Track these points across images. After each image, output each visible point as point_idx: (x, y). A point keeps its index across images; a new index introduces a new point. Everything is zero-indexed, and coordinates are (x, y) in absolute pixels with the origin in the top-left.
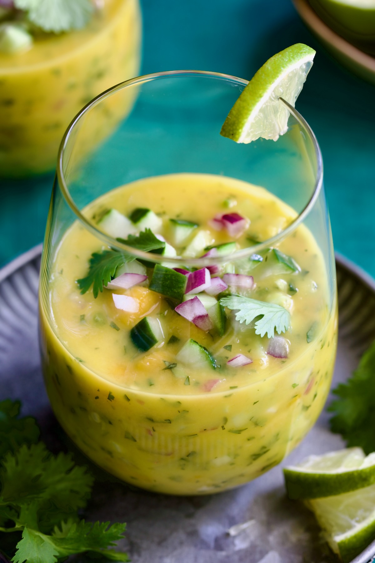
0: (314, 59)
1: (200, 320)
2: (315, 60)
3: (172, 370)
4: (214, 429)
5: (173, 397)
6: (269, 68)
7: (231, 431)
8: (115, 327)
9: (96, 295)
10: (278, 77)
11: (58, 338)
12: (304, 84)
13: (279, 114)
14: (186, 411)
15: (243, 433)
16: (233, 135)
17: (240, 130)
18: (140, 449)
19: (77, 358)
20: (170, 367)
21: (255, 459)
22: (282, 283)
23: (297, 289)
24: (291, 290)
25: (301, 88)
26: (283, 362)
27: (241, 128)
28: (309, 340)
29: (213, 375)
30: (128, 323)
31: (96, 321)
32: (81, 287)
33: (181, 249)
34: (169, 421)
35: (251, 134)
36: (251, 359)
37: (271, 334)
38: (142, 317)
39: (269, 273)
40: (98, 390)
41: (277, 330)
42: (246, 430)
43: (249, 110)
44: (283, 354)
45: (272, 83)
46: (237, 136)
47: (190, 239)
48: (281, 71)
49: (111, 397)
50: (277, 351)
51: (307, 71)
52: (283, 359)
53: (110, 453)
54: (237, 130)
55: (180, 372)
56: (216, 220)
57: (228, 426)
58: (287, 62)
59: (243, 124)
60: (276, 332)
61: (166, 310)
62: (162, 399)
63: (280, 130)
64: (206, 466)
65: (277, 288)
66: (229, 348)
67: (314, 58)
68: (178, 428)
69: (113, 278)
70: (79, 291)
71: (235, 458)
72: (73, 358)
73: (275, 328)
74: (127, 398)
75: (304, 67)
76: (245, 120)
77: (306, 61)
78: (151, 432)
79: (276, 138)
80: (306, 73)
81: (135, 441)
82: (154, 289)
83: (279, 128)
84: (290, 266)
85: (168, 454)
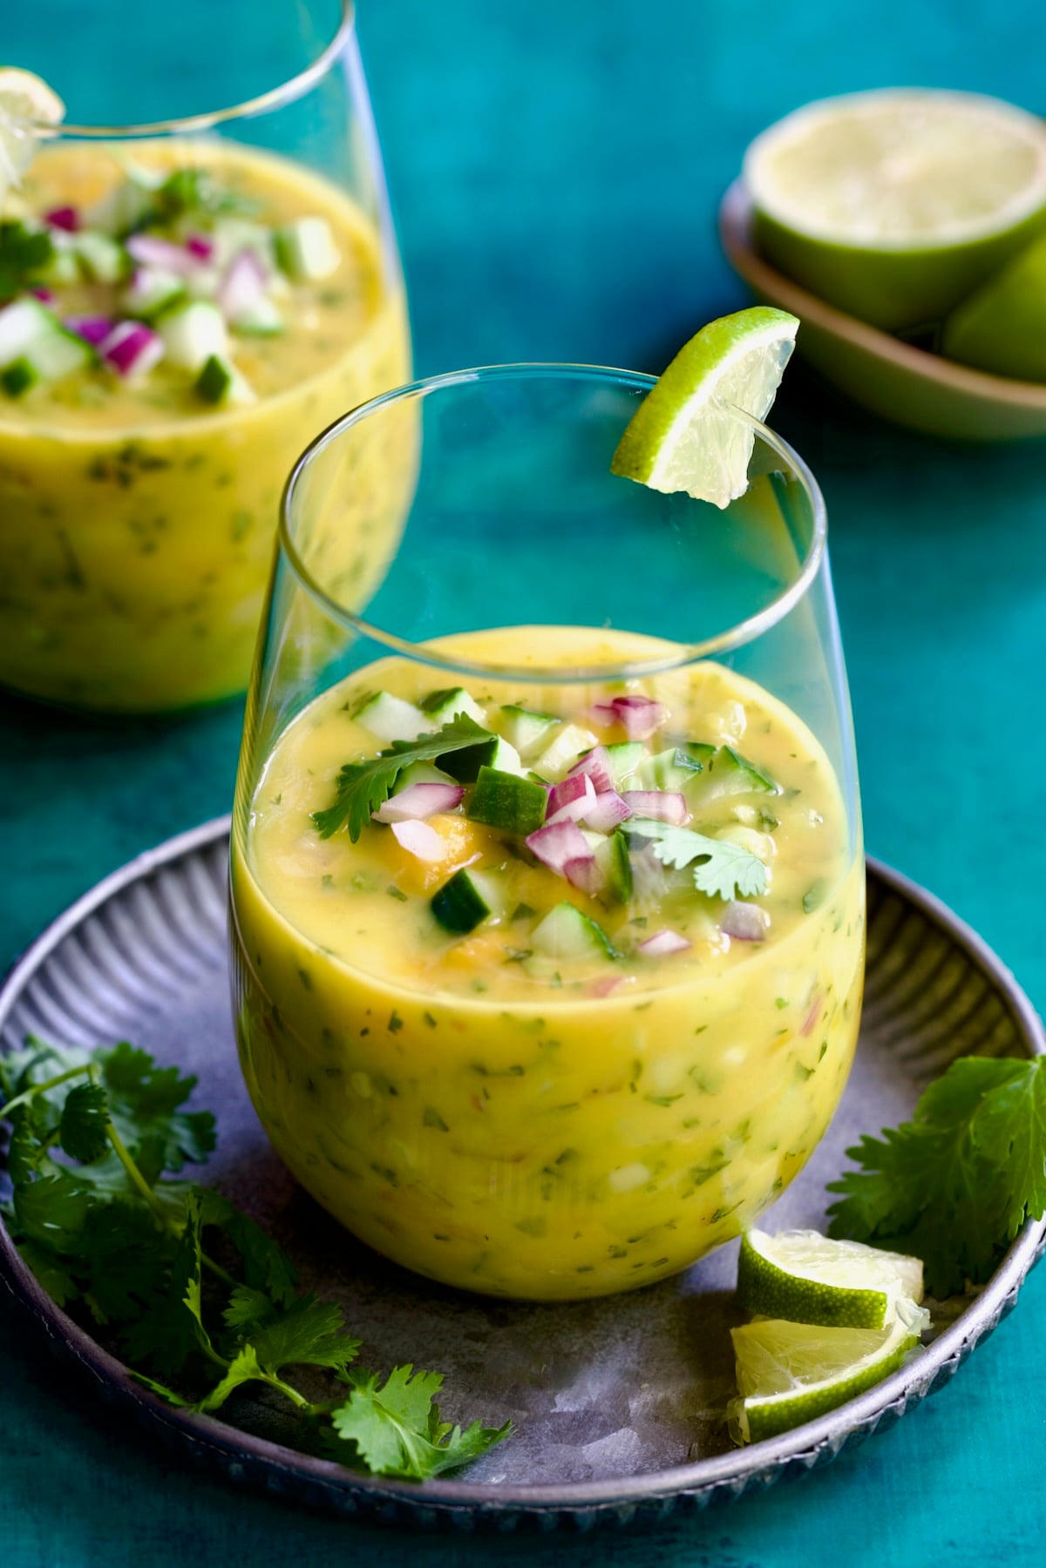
0: (796, 336)
1: (578, 866)
2: (798, 337)
3: (525, 963)
4: (614, 1089)
5: (528, 1008)
6: (708, 341)
7: (649, 1098)
8: (397, 895)
9: (355, 835)
10: (725, 355)
11: (279, 912)
12: (778, 389)
13: (728, 445)
14: (554, 1044)
15: (675, 1105)
16: (637, 469)
17: (652, 459)
18: (458, 1151)
19: (322, 947)
20: (519, 959)
21: (699, 1182)
22: (746, 812)
23: (780, 823)
24: (766, 822)
25: (771, 397)
26: (756, 948)
27: (654, 454)
28: (807, 909)
29: (609, 970)
30: (427, 882)
31: (358, 885)
32: (320, 827)
33: (529, 759)
34: (519, 1070)
35: (675, 474)
36: (689, 939)
37: (728, 894)
38: (455, 869)
39: (718, 793)
40: (368, 1013)
41: (740, 888)
42: (681, 1099)
43: (669, 418)
44: (755, 932)
45: (713, 366)
46: (646, 471)
47: (546, 743)
48: (731, 345)
49: (395, 1024)
50: (743, 927)
51: (784, 361)
52: (758, 943)
53: (390, 1175)
54: (646, 458)
55: (543, 966)
56: (600, 707)
57: (643, 1085)
58: (742, 330)
59: (658, 446)
60: (738, 894)
61: (504, 861)
62: (506, 1016)
63: (732, 488)
64: (595, 1192)
65: (735, 821)
66: (640, 922)
67: (795, 333)
68: (538, 1088)
69: (391, 793)
70: (317, 834)
71: (657, 1172)
72: (312, 947)
73: (736, 885)
74: (430, 1021)
75: (778, 348)
76: (662, 438)
77: (781, 338)
78: (479, 1102)
79: (723, 504)
80: (781, 364)
81: (446, 1129)
82: (478, 818)
83: (731, 483)
84: (763, 778)
85: (518, 1159)
